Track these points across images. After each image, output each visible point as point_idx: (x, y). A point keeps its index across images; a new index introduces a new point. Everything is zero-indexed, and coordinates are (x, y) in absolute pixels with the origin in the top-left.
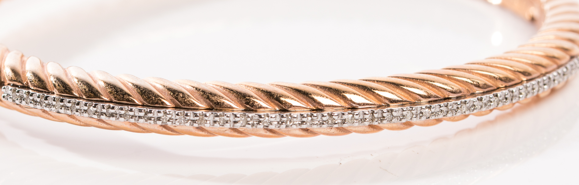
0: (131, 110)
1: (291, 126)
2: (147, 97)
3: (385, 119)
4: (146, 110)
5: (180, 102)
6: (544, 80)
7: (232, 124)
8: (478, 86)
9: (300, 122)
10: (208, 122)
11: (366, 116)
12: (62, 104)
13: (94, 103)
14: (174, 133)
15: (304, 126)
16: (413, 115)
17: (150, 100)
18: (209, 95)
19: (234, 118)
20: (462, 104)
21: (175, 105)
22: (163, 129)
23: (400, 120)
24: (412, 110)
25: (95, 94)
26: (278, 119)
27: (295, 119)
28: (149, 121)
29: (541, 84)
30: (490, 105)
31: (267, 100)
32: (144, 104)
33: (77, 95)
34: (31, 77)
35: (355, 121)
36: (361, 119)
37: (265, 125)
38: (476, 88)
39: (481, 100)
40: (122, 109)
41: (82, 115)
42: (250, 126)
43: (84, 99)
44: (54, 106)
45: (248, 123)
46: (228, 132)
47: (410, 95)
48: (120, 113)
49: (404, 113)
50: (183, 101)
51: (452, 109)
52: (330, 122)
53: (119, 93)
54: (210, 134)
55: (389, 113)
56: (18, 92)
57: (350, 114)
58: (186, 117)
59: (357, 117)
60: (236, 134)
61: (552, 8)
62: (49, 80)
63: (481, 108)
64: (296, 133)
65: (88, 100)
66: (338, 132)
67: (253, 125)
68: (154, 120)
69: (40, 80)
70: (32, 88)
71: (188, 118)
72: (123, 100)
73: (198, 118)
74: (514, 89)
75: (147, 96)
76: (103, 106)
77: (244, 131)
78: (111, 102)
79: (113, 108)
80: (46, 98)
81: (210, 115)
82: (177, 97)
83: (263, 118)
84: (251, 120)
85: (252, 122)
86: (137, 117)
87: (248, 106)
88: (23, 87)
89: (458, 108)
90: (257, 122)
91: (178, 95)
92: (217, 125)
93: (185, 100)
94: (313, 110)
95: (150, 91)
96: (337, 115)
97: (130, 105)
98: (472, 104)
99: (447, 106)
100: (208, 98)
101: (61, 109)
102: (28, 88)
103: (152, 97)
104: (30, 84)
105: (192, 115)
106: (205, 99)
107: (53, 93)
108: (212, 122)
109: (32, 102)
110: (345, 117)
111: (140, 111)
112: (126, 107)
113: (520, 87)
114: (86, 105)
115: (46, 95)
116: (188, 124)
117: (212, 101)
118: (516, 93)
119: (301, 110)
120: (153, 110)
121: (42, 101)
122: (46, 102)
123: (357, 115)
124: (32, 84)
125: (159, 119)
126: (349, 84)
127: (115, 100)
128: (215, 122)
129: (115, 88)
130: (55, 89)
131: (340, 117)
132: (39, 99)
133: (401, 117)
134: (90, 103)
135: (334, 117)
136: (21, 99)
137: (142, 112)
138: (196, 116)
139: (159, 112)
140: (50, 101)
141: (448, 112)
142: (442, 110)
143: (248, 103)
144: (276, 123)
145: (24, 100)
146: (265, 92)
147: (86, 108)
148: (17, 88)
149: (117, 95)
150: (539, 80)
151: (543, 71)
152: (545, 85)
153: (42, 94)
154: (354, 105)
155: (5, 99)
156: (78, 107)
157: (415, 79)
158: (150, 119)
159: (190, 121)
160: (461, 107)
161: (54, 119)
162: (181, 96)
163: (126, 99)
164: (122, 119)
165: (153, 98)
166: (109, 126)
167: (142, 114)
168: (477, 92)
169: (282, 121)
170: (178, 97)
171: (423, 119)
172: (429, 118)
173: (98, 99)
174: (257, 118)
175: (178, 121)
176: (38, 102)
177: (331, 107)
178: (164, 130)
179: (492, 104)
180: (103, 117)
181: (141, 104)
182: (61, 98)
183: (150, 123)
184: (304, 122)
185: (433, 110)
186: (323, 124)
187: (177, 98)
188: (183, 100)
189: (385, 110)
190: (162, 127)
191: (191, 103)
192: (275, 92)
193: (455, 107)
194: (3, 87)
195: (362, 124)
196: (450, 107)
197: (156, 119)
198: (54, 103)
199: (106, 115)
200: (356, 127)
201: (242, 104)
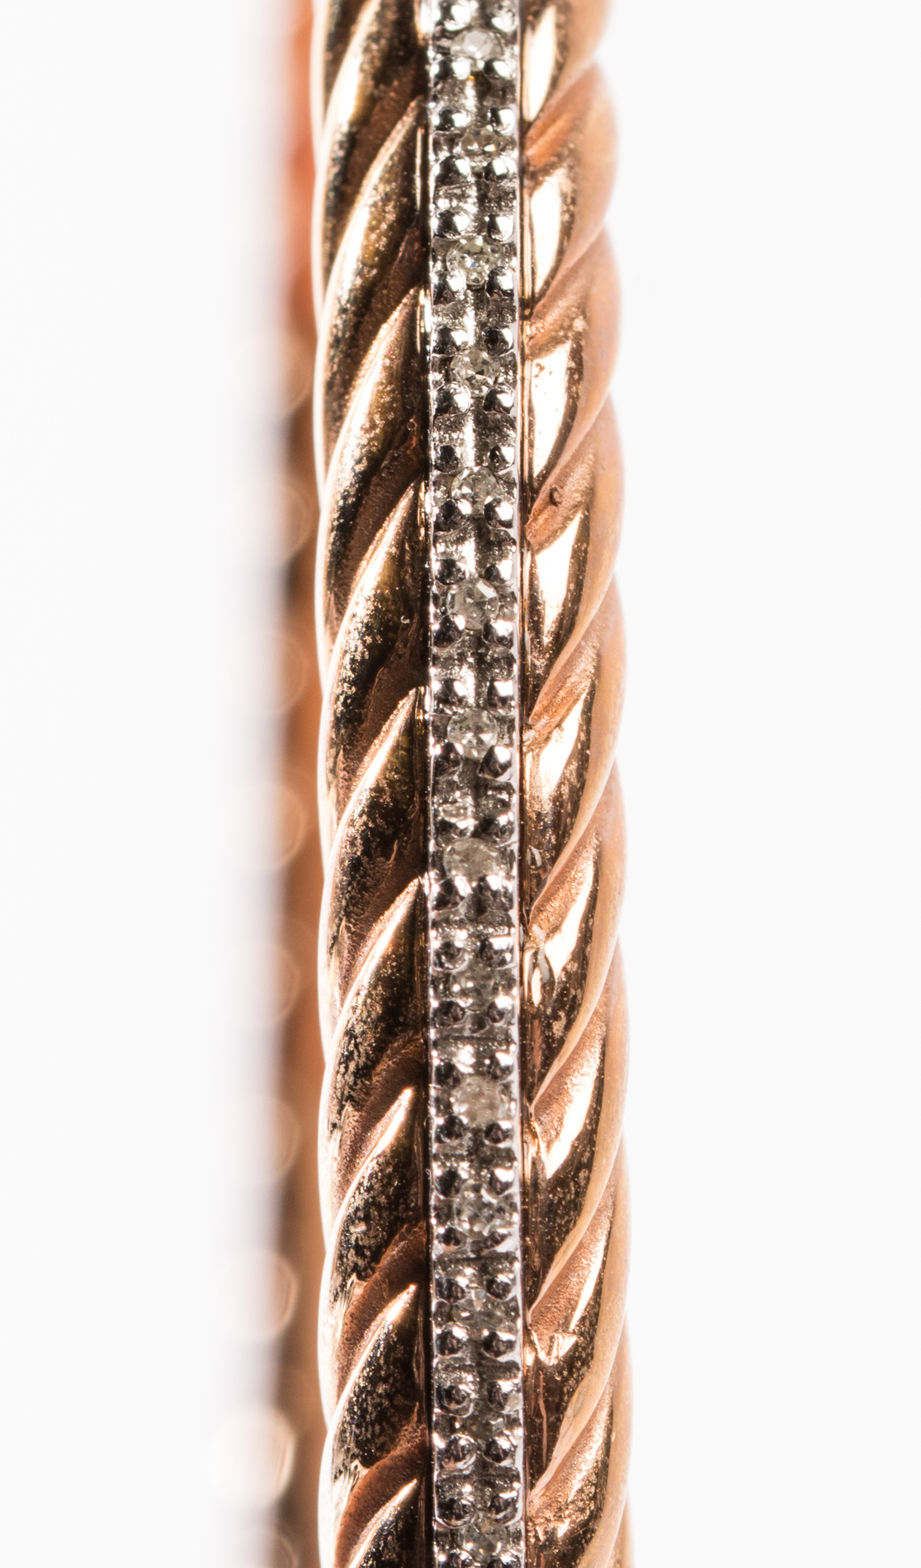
2: (382, 1430)
17: (393, 1406)
75: (377, 1428)
82: (368, 1253)
103: (377, 1400)
170: (369, 1248)
188: (380, 1216)
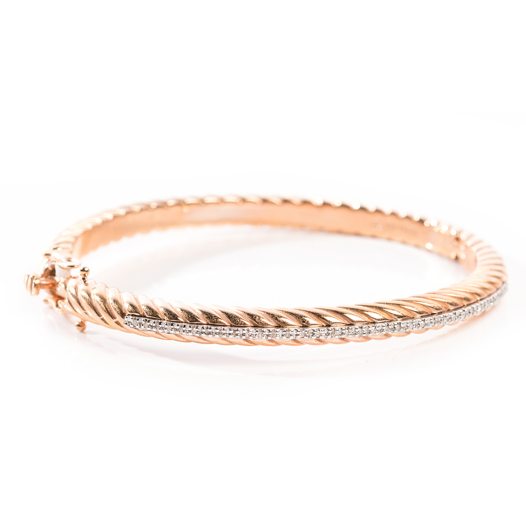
0: (224, 329)
1: (335, 336)
3: (396, 329)
4: (234, 329)
5: (257, 322)
6: (490, 299)
7: (295, 336)
8: (451, 304)
9: (340, 334)
10: (278, 336)
11: (384, 328)
12: (172, 327)
13: (196, 326)
14: (252, 345)
15: (343, 336)
16: (414, 326)
17: (236, 322)
18: (277, 317)
19: (296, 332)
20: (444, 317)
21: (254, 325)
22: (245, 341)
23: (405, 330)
24: (413, 322)
25: (196, 319)
26: (326, 331)
27: (337, 332)
28: (237, 337)
29: (489, 302)
30: (461, 317)
31: (317, 319)
32: (231, 325)
33: (182, 320)
34: (146, 309)
35: (377, 332)
36: (380, 330)
37: (317, 336)
38: (451, 306)
39: (455, 314)
40: (217, 329)
41: (187, 334)
42: (307, 337)
43: (188, 323)
44: (166, 329)
45: (306, 335)
46: (291, 342)
47: (410, 312)
48: (216, 332)
49: (408, 325)
50: (260, 322)
51: (438, 321)
52: (360, 333)
53: (213, 317)
54: (277, 344)
55: (399, 325)
56: (138, 320)
57: (373, 326)
58: (263, 333)
59: (377, 328)
60: (295, 343)
61: (478, 250)
62: (160, 310)
63: (455, 320)
64: (336, 341)
65: (191, 323)
66: (364, 339)
67: (309, 337)
68: (240, 336)
69: (153, 311)
70: (148, 317)
71: (264, 333)
72: (217, 323)
73: (271, 333)
74: (474, 306)
76: (203, 327)
77: (302, 341)
78: (208, 324)
79: (210, 328)
80: (160, 323)
81: (279, 331)
83: (316, 331)
84: (308, 333)
85: (308, 335)
86: (228, 334)
87: (304, 324)
88: (141, 316)
89: (441, 320)
90: (312, 335)
91: (255, 318)
92: (284, 337)
93: (260, 321)
94: (348, 325)
95: (236, 315)
96: (365, 328)
97: (222, 326)
98: (450, 317)
99: (434, 319)
100: (276, 319)
101: (172, 330)
102: (145, 317)
104: (145, 314)
105: (267, 331)
106: (274, 320)
107: (164, 320)
108: (281, 335)
109: (149, 326)
110: (370, 329)
111: (230, 330)
112: (220, 327)
113: (478, 304)
114: (190, 327)
115: (159, 321)
116: (264, 338)
117: (279, 321)
118: (475, 309)
119: (340, 325)
120: (239, 329)
121: (156, 326)
122: (160, 326)
123: (378, 327)
124: (147, 314)
125: (244, 335)
126: (369, 306)
127: (211, 323)
128: (283, 335)
129: (210, 315)
130: (165, 317)
131: (367, 329)
132: (155, 324)
133: (406, 328)
134: (193, 325)
135: (363, 329)
136: (140, 325)
137: (232, 330)
138: (270, 332)
139: (243, 330)
140: (162, 325)
141: (435, 323)
142: (431, 322)
143: (304, 322)
144: (325, 334)
145: (142, 325)
146: (314, 313)
147: (190, 329)
148: (137, 317)
149: (212, 319)
150: (488, 299)
151: (489, 292)
152: (491, 302)
153: (156, 321)
154: (375, 320)
155: (127, 325)
156: (184, 329)
157: (411, 301)
158: (237, 335)
159: (265, 335)
160: (443, 320)
161: (164, 338)
162: (258, 318)
163: (219, 322)
164: (217, 336)
165: (238, 320)
166: (205, 341)
167: (232, 332)
168: (451, 309)
169: (329, 333)
171: (420, 328)
172: (423, 327)
173: (199, 323)
174: (312, 332)
175: (257, 335)
176: (153, 326)
177: (360, 323)
178: (246, 343)
179: (462, 316)
180: (203, 335)
181: (229, 325)
182: (171, 323)
183: (237, 338)
184: (343, 333)
185: (426, 322)
186: (356, 334)
187: (255, 320)
189: (396, 323)
190: (244, 341)
191: (265, 323)
192: (322, 313)
193: (440, 319)
194: (126, 317)
195: (381, 333)
196: (437, 320)
197: (241, 335)
198: (166, 326)
199: (205, 334)
200: (377, 335)
201: (300, 323)
